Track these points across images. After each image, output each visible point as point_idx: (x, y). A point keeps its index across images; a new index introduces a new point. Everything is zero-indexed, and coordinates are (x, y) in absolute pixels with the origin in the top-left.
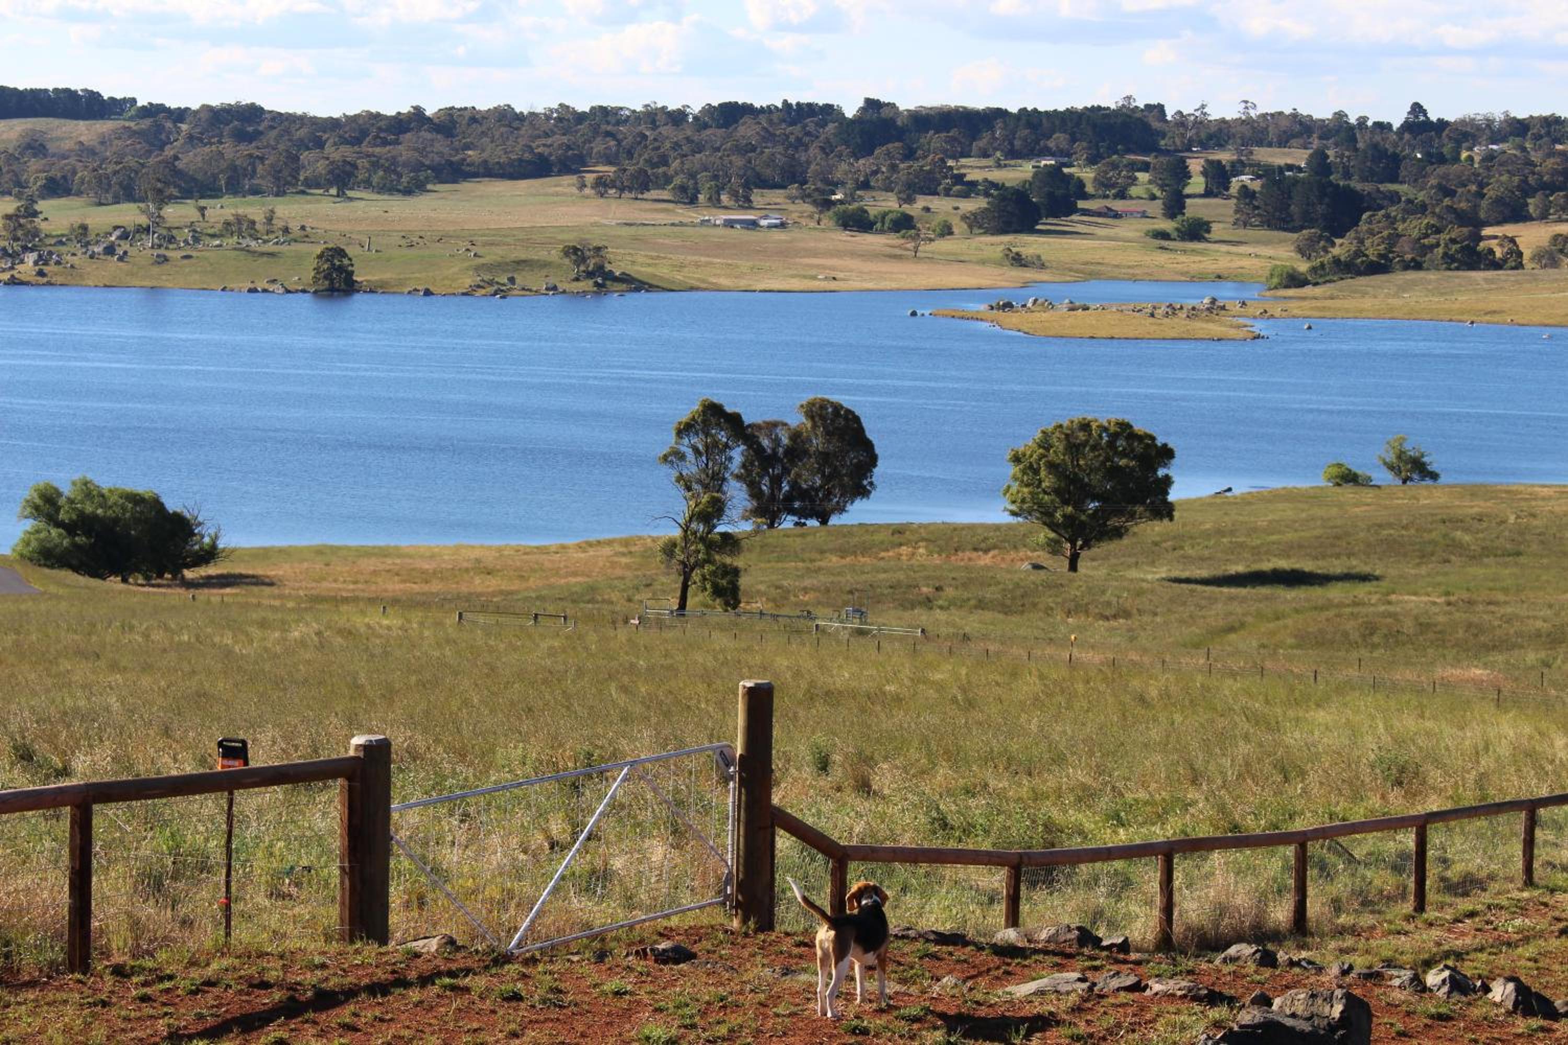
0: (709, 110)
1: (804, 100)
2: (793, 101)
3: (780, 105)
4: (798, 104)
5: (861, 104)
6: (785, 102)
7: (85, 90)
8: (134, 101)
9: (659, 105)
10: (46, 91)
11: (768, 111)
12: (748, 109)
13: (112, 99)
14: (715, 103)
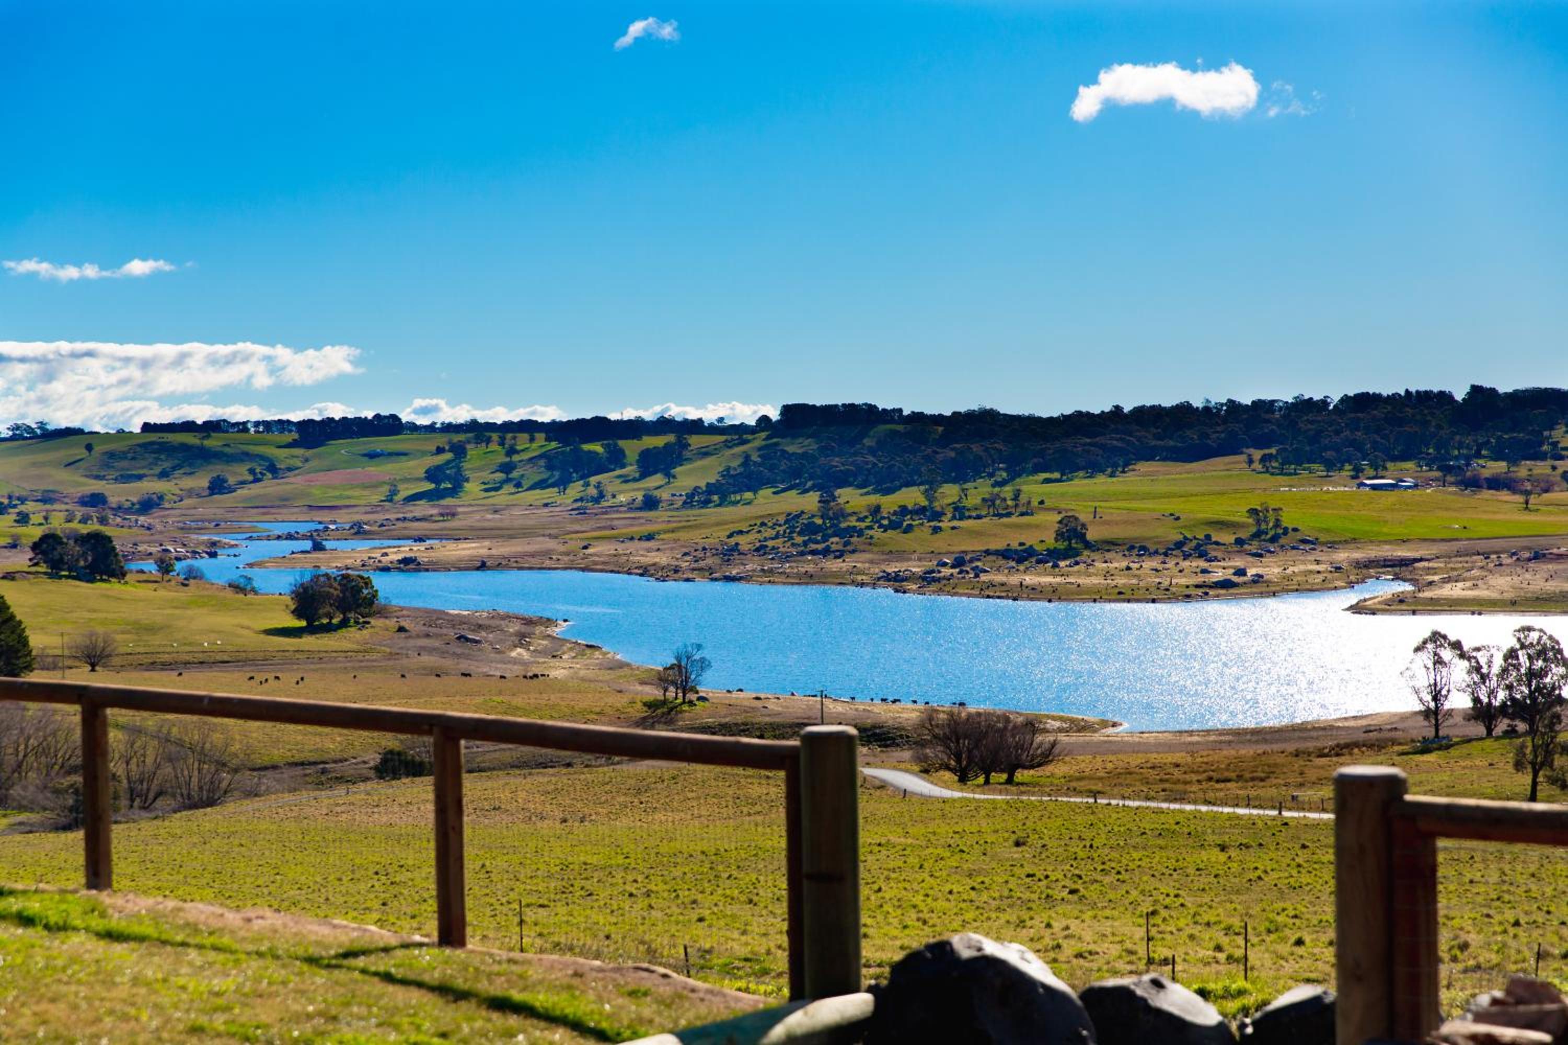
0: (1345, 399)
1: (1422, 388)
2: (1413, 389)
3: (1403, 393)
4: (1417, 392)
5: (1468, 389)
6: (1407, 391)
7: (866, 404)
8: (900, 410)
9: (1306, 397)
10: (836, 406)
11: (1394, 397)
12: (1377, 398)
13: (884, 410)
14: (1351, 394)
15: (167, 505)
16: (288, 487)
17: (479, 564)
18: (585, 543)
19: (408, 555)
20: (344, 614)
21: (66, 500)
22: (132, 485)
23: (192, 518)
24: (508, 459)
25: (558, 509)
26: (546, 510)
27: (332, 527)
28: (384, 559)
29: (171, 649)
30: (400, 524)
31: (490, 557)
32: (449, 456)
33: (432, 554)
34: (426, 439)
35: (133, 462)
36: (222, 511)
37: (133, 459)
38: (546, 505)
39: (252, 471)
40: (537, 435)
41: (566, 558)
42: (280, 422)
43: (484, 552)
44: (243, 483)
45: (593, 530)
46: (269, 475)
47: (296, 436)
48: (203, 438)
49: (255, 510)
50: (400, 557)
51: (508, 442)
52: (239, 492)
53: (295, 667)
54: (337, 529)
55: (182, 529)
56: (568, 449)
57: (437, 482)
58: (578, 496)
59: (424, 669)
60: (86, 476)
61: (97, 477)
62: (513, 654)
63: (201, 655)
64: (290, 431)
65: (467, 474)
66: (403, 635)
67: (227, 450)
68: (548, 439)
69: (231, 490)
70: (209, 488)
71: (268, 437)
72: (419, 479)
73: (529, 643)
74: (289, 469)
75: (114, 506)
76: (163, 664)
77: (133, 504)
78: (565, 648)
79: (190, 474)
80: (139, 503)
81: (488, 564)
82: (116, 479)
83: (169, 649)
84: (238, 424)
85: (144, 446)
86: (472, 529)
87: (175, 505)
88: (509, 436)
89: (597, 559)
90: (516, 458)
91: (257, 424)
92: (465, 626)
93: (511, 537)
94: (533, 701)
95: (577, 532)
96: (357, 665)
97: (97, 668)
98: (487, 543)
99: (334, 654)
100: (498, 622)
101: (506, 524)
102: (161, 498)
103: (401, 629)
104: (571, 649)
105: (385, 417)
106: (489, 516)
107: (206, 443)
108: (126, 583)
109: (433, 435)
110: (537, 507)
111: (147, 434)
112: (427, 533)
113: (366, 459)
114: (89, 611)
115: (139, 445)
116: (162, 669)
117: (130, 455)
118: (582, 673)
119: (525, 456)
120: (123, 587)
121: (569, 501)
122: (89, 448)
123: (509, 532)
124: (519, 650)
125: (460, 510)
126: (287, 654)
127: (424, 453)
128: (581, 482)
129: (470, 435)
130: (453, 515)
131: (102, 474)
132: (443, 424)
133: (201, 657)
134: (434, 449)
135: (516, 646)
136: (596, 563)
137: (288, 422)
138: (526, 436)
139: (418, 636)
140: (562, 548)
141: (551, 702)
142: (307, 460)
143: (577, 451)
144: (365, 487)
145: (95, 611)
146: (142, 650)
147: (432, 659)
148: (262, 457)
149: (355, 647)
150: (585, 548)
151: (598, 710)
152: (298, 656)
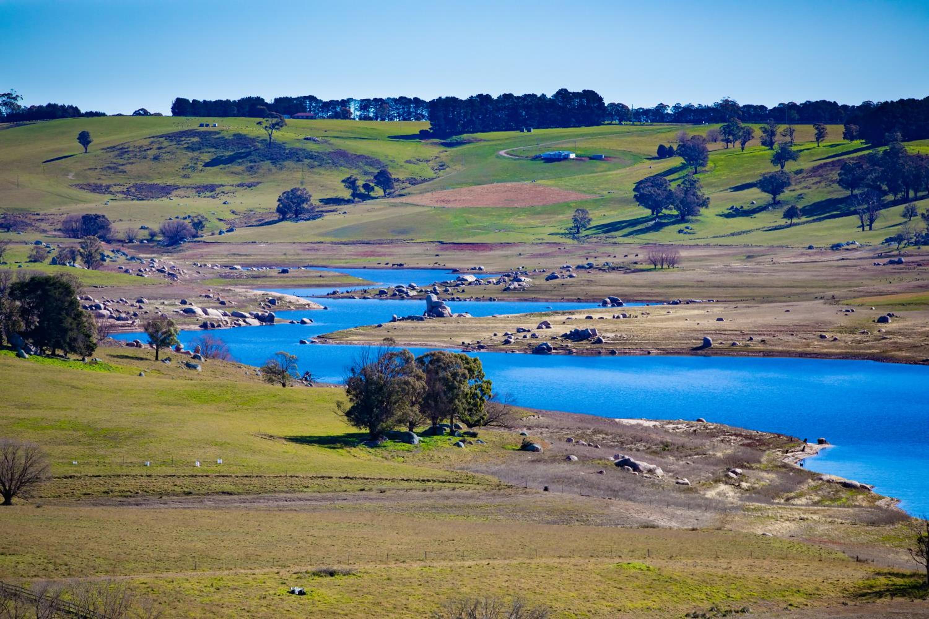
15: (206, 237)
16: (410, 210)
17: (700, 343)
18: (884, 314)
19: (581, 327)
20: (434, 419)
21: (43, 225)
22: (153, 202)
23: (243, 259)
24: (778, 168)
25: (858, 254)
26: (836, 256)
27: (471, 278)
28: (544, 333)
29: (144, 472)
30: (583, 276)
31: (717, 332)
32: (677, 161)
33: (623, 326)
34: (641, 134)
35: (155, 164)
36: (297, 247)
37: (156, 158)
38: (836, 247)
39: (350, 183)
40: (829, 128)
41: (849, 338)
42: (403, 101)
43: (710, 324)
44: (338, 201)
45: (908, 290)
46: (379, 191)
47: (426, 125)
48: (273, 126)
49: (351, 248)
50: (567, 329)
51: (778, 139)
52: (328, 217)
53: (339, 503)
54: (478, 283)
55: (226, 277)
56: (882, 149)
57: (655, 206)
58: (893, 232)
59: (550, 512)
60: (81, 187)
61: (97, 189)
62: (711, 494)
63: (187, 481)
64: (419, 118)
65: (705, 192)
66: (529, 456)
67: (311, 147)
68: (848, 136)
69: (314, 215)
70: (279, 210)
71: (379, 126)
72: (624, 202)
73: (742, 478)
74: (413, 182)
75: (121, 236)
76: (125, 494)
77: (153, 235)
78: (805, 487)
79: (250, 186)
80: (163, 233)
81: (714, 344)
82: (127, 193)
83: (136, 471)
84: (332, 103)
85: (175, 137)
86: (701, 284)
87: (222, 238)
88: (782, 128)
89: (901, 340)
90: (790, 166)
91: (365, 105)
92: (640, 446)
93: (766, 300)
94: (699, 569)
95: (881, 294)
96: (442, 502)
97: (14, 500)
98: (718, 310)
99: (406, 485)
100: (697, 441)
101: (761, 278)
102: (199, 225)
103: (527, 447)
104: (815, 490)
105: (576, 95)
106: (737, 265)
107: (278, 135)
108: (94, 362)
109: (657, 126)
110: (821, 251)
111: (182, 119)
112: (627, 290)
113: (540, 164)
114: (17, 406)
115: (168, 137)
116: (121, 504)
117: (151, 153)
118: (821, 529)
119: (805, 164)
120: (88, 370)
121: (877, 241)
122: (84, 139)
123: (763, 291)
124: (722, 487)
125: (683, 253)
126: (327, 482)
127: (637, 158)
128: (901, 208)
129: (717, 127)
130: (672, 262)
131: (105, 182)
132: (676, 107)
133: (188, 484)
134: (654, 150)
135: (717, 481)
136: (899, 347)
137: (417, 101)
138: (810, 129)
139: (554, 460)
140: (843, 321)
141: (730, 573)
142: (442, 166)
143: (894, 154)
144: (534, 212)
145: (29, 406)
146: (93, 471)
147: (567, 496)
148: (370, 161)
149: (441, 473)
150: (883, 320)
151: (810, 588)
152: (345, 485)
